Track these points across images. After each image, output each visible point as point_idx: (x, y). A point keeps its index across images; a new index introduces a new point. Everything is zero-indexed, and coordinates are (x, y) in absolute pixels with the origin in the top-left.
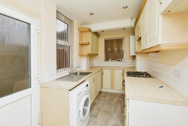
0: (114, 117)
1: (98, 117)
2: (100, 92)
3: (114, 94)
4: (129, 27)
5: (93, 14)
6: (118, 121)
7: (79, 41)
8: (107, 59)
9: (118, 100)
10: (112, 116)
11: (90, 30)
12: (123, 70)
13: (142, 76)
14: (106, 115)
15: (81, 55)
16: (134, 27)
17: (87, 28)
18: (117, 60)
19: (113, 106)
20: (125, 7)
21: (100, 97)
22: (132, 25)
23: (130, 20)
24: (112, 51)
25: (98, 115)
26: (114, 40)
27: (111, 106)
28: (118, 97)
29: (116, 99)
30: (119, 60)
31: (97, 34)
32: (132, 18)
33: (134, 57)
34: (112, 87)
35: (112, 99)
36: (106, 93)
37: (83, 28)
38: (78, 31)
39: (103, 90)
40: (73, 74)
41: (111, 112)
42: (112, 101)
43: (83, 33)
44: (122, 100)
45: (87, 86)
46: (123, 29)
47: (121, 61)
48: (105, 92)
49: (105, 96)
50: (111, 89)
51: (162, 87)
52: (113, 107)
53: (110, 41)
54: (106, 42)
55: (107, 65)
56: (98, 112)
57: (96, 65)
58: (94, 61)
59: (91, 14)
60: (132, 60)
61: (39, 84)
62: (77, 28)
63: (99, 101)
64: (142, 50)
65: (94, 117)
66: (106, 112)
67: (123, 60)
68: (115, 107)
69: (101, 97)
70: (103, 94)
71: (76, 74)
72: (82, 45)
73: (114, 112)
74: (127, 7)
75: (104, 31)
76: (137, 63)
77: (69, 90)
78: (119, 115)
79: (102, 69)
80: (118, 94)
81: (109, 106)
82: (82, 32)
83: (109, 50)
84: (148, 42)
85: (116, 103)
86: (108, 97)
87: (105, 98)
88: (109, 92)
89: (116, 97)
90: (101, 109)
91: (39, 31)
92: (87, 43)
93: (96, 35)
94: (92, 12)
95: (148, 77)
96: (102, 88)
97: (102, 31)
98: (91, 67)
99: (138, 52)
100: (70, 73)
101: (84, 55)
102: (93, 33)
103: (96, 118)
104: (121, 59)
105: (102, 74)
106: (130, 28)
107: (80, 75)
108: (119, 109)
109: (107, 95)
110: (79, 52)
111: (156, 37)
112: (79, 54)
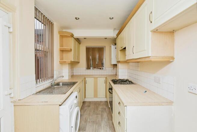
0: (102, 125)
1: (87, 129)
2: (84, 102)
3: (98, 103)
4: (111, 37)
5: (79, 19)
6: (107, 128)
7: (60, 47)
8: (88, 68)
9: (103, 108)
10: (101, 126)
11: (72, 36)
12: (106, 78)
13: (126, 83)
14: (95, 125)
15: (62, 63)
16: (116, 37)
17: (70, 33)
18: (99, 69)
19: (99, 114)
20: (111, 18)
21: (84, 108)
22: (114, 36)
23: (112, 30)
24: (94, 59)
25: (86, 127)
26: (95, 48)
27: (98, 115)
28: (102, 105)
29: (101, 107)
30: (101, 69)
31: (78, 40)
32: (115, 29)
33: (115, 66)
34: (96, 95)
35: (97, 108)
36: (90, 102)
37: (66, 32)
38: (59, 35)
39: (86, 100)
40: (56, 85)
41: (99, 121)
42: (97, 110)
43: (64, 38)
44: (106, 108)
45: (76, 97)
46: (105, 38)
47: (103, 69)
48: (88, 102)
49: (89, 106)
50: (94, 97)
51: (146, 91)
52: (100, 116)
53: (91, 49)
54: (88, 49)
55: (89, 74)
56: (85, 124)
57: (77, 74)
58: (74, 69)
59: (76, 18)
60: (113, 68)
61: (12, 102)
62: (58, 32)
63: (84, 112)
64: (127, 60)
65: (83, 130)
66: (94, 122)
67: (104, 68)
68: (102, 116)
69: (86, 107)
70: (86, 104)
71: (58, 84)
72: (62, 51)
73: (102, 120)
74: (113, 18)
75: (86, 38)
76: (119, 72)
77: (60, 105)
78: (106, 122)
79: (85, 78)
80: (101, 102)
81: (96, 116)
82: (63, 36)
83: (91, 58)
84: (136, 53)
85: (102, 112)
86: (92, 106)
87: (90, 108)
88: (92, 101)
89: (100, 105)
90: (88, 120)
91: (11, 30)
92: (70, 50)
93: (78, 42)
94: (77, 17)
95: (131, 84)
96: (85, 98)
97: (84, 38)
98: (72, 76)
99: (121, 61)
100: (51, 84)
101: (66, 62)
102: (75, 39)
103: (85, 130)
104: (103, 68)
105: (85, 83)
106: (113, 38)
107: (62, 85)
108: (105, 117)
109: (91, 105)
110: (60, 60)
111: (145, 50)
112: (60, 62)
